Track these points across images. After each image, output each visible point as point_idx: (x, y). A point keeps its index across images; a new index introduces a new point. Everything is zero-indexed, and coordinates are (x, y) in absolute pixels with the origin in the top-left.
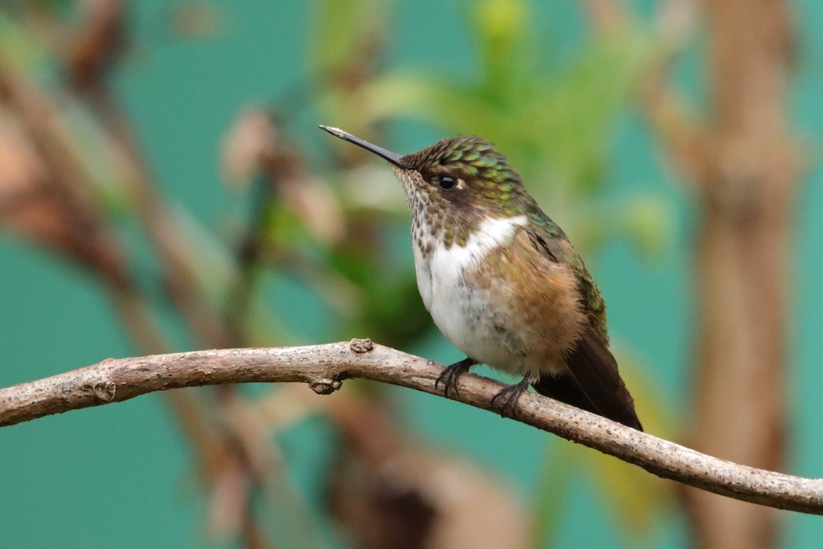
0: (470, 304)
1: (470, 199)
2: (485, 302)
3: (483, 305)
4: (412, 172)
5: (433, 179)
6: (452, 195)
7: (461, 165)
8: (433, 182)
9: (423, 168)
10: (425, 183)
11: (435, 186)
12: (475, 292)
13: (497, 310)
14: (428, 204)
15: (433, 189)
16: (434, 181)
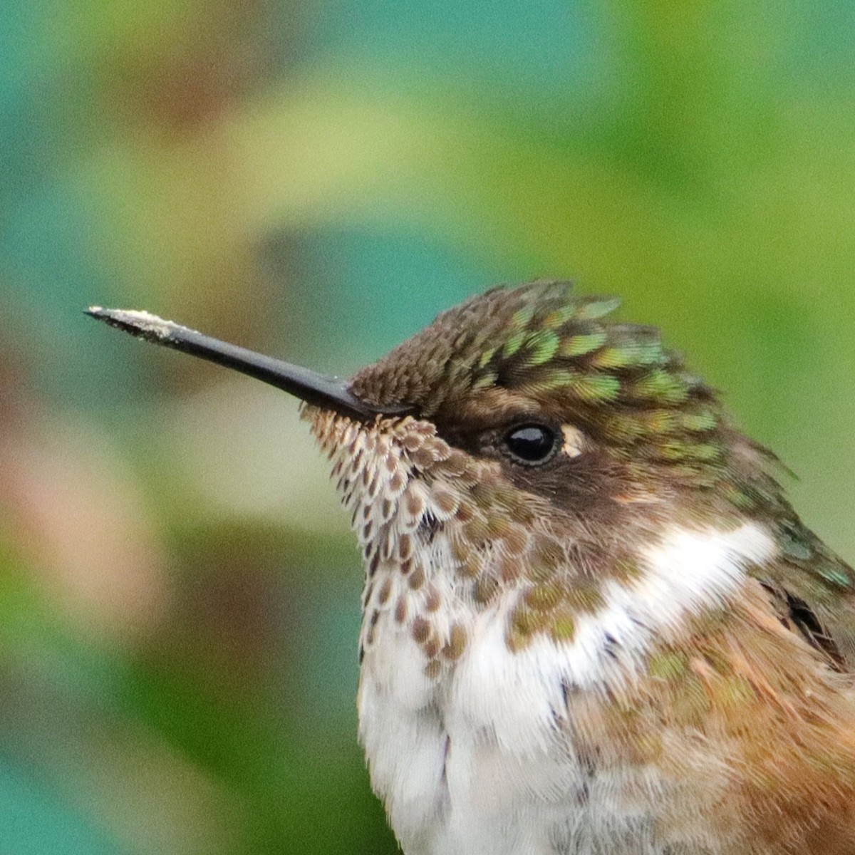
0: (586, 819)
1: (608, 481)
2: (636, 811)
3: (627, 819)
4: (394, 425)
5: (483, 438)
6: (552, 478)
7: (563, 378)
8: (485, 449)
9: (442, 407)
10: (450, 452)
11: (491, 457)
12: (602, 777)
13: (675, 836)
14: (461, 515)
15: (483, 468)
16: (485, 444)
